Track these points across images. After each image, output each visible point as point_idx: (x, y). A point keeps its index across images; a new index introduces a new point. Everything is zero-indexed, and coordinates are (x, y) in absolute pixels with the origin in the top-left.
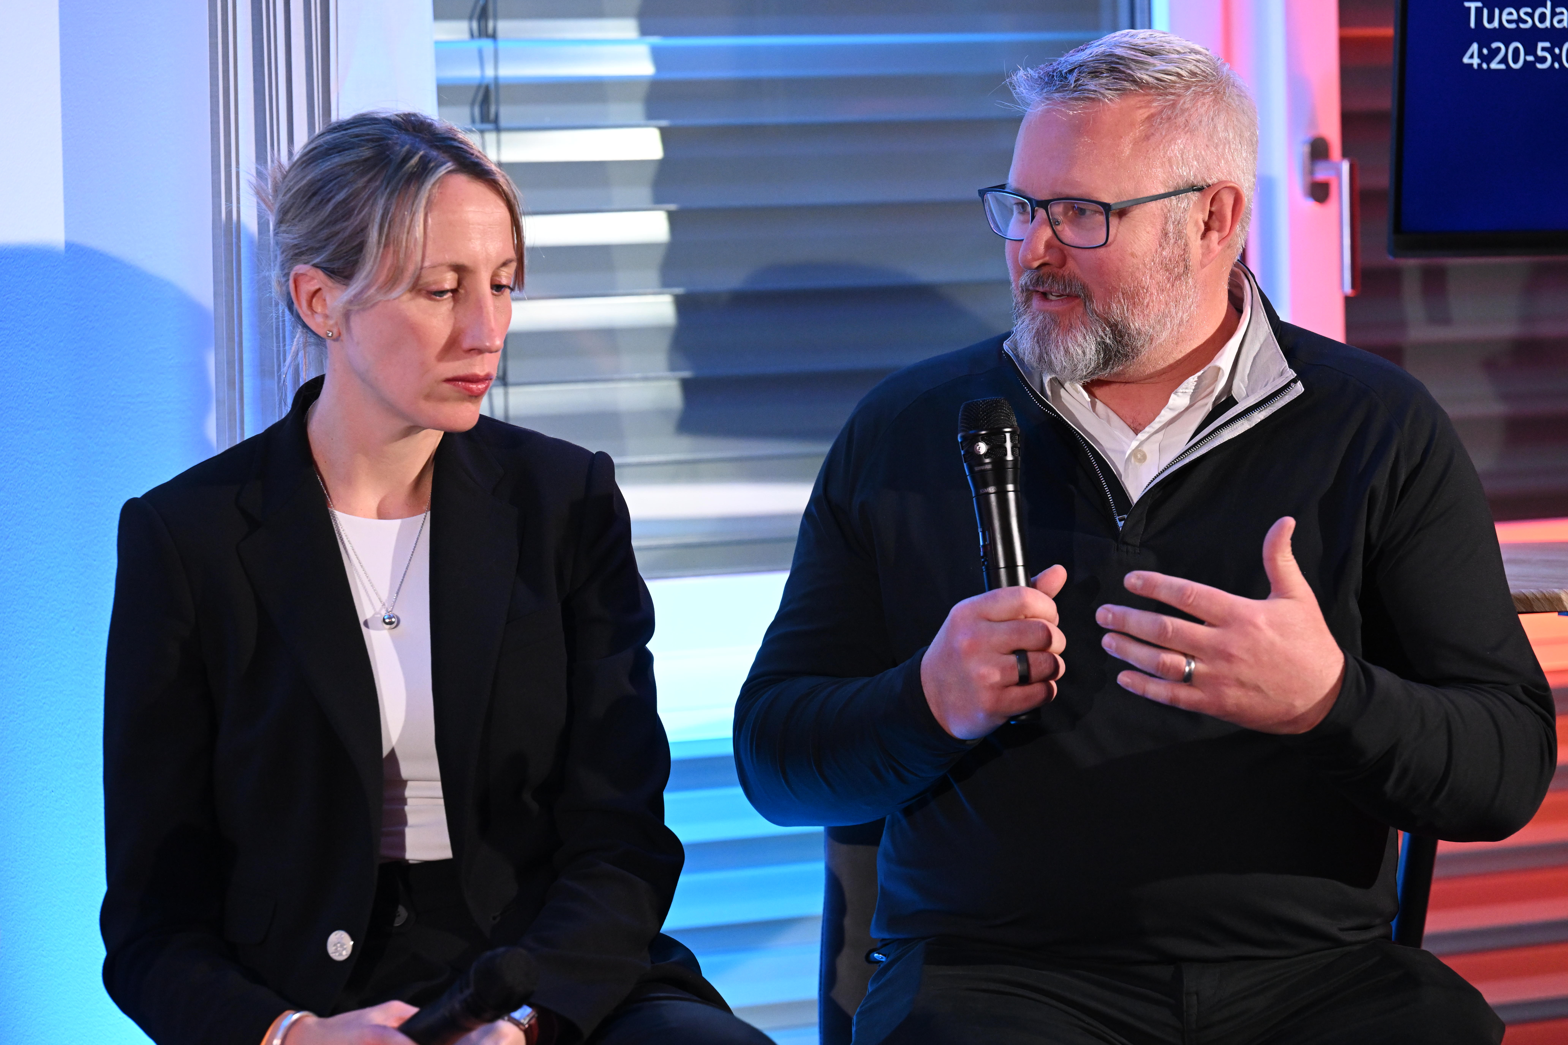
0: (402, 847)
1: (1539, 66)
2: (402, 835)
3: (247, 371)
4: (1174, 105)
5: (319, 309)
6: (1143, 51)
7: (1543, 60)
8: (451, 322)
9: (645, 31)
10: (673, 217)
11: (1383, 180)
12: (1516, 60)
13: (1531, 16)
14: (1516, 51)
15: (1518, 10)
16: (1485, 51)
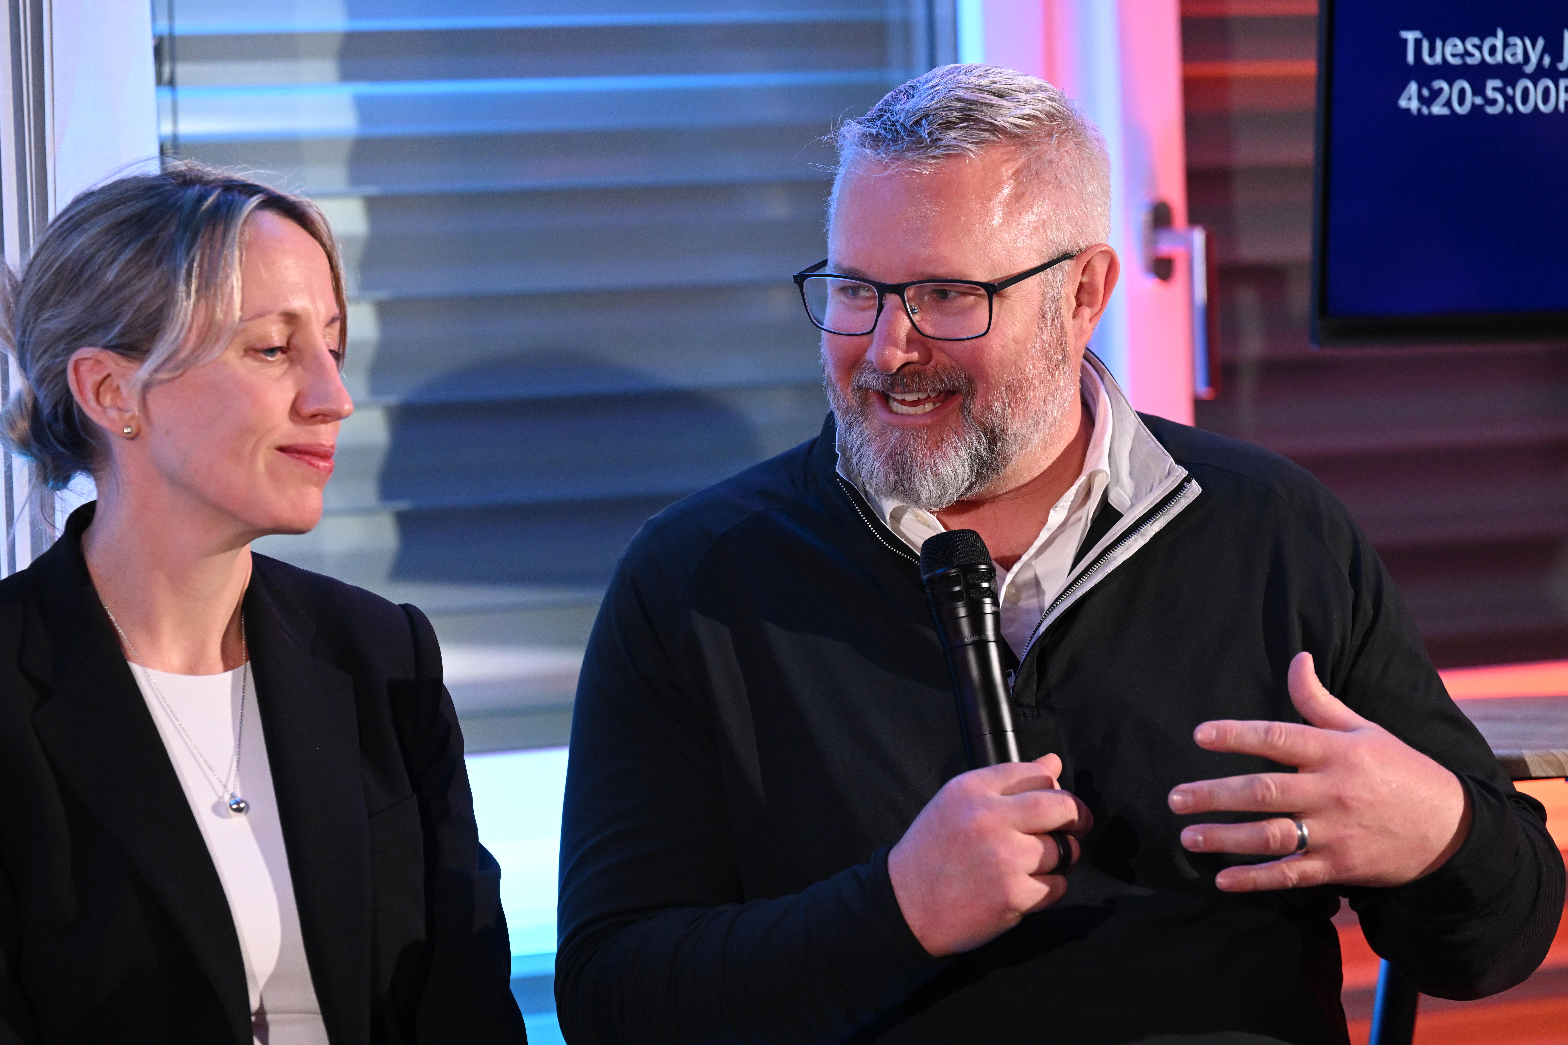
1: (1490, 110)
4: (1039, 158)
6: (990, 93)
7: (1493, 103)
12: (1462, 104)
13: (1479, 48)
14: (1462, 93)
15: (1463, 42)
16: (1426, 92)
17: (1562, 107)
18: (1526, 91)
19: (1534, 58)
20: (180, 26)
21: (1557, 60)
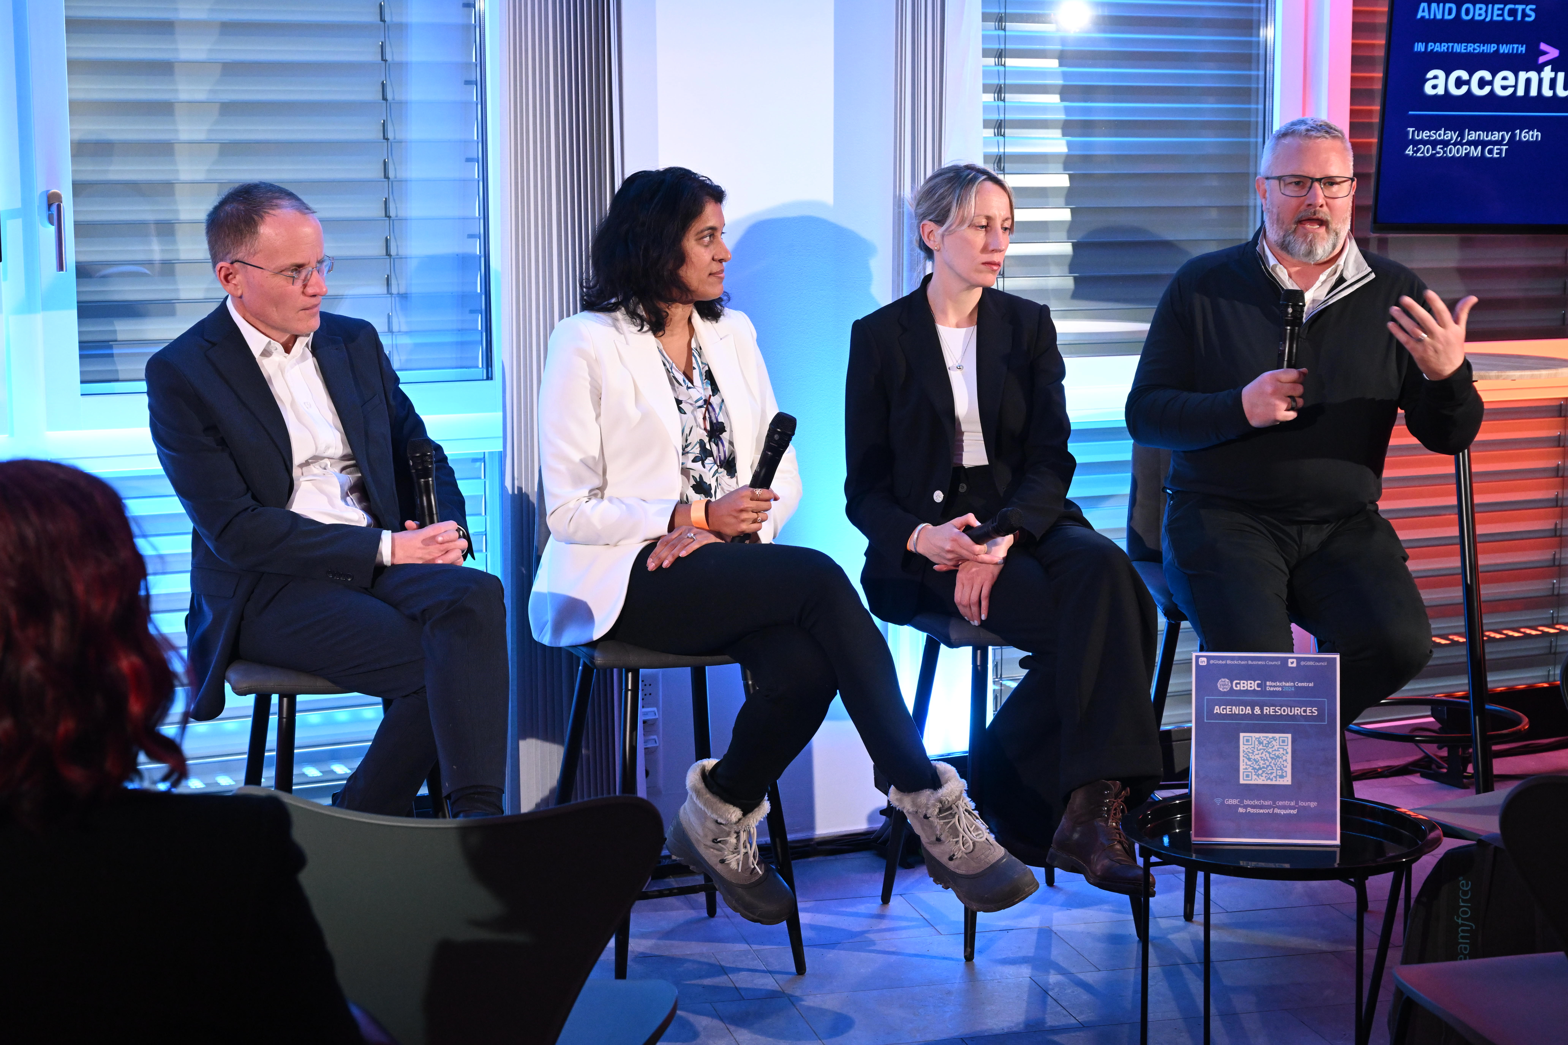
0: (962, 460)
1: (1438, 155)
2: (962, 455)
3: (905, 269)
5: (932, 239)
7: (1439, 153)
8: (984, 240)
9: (1064, 135)
10: (1072, 210)
11: (1369, 201)
12: (1428, 153)
13: (1435, 134)
14: (1428, 149)
15: (1430, 132)
16: (1415, 149)
17: (1463, 155)
18: (1451, 150)
19: (1455, 138)
20: (1008, 117)
21: (1462, 139)
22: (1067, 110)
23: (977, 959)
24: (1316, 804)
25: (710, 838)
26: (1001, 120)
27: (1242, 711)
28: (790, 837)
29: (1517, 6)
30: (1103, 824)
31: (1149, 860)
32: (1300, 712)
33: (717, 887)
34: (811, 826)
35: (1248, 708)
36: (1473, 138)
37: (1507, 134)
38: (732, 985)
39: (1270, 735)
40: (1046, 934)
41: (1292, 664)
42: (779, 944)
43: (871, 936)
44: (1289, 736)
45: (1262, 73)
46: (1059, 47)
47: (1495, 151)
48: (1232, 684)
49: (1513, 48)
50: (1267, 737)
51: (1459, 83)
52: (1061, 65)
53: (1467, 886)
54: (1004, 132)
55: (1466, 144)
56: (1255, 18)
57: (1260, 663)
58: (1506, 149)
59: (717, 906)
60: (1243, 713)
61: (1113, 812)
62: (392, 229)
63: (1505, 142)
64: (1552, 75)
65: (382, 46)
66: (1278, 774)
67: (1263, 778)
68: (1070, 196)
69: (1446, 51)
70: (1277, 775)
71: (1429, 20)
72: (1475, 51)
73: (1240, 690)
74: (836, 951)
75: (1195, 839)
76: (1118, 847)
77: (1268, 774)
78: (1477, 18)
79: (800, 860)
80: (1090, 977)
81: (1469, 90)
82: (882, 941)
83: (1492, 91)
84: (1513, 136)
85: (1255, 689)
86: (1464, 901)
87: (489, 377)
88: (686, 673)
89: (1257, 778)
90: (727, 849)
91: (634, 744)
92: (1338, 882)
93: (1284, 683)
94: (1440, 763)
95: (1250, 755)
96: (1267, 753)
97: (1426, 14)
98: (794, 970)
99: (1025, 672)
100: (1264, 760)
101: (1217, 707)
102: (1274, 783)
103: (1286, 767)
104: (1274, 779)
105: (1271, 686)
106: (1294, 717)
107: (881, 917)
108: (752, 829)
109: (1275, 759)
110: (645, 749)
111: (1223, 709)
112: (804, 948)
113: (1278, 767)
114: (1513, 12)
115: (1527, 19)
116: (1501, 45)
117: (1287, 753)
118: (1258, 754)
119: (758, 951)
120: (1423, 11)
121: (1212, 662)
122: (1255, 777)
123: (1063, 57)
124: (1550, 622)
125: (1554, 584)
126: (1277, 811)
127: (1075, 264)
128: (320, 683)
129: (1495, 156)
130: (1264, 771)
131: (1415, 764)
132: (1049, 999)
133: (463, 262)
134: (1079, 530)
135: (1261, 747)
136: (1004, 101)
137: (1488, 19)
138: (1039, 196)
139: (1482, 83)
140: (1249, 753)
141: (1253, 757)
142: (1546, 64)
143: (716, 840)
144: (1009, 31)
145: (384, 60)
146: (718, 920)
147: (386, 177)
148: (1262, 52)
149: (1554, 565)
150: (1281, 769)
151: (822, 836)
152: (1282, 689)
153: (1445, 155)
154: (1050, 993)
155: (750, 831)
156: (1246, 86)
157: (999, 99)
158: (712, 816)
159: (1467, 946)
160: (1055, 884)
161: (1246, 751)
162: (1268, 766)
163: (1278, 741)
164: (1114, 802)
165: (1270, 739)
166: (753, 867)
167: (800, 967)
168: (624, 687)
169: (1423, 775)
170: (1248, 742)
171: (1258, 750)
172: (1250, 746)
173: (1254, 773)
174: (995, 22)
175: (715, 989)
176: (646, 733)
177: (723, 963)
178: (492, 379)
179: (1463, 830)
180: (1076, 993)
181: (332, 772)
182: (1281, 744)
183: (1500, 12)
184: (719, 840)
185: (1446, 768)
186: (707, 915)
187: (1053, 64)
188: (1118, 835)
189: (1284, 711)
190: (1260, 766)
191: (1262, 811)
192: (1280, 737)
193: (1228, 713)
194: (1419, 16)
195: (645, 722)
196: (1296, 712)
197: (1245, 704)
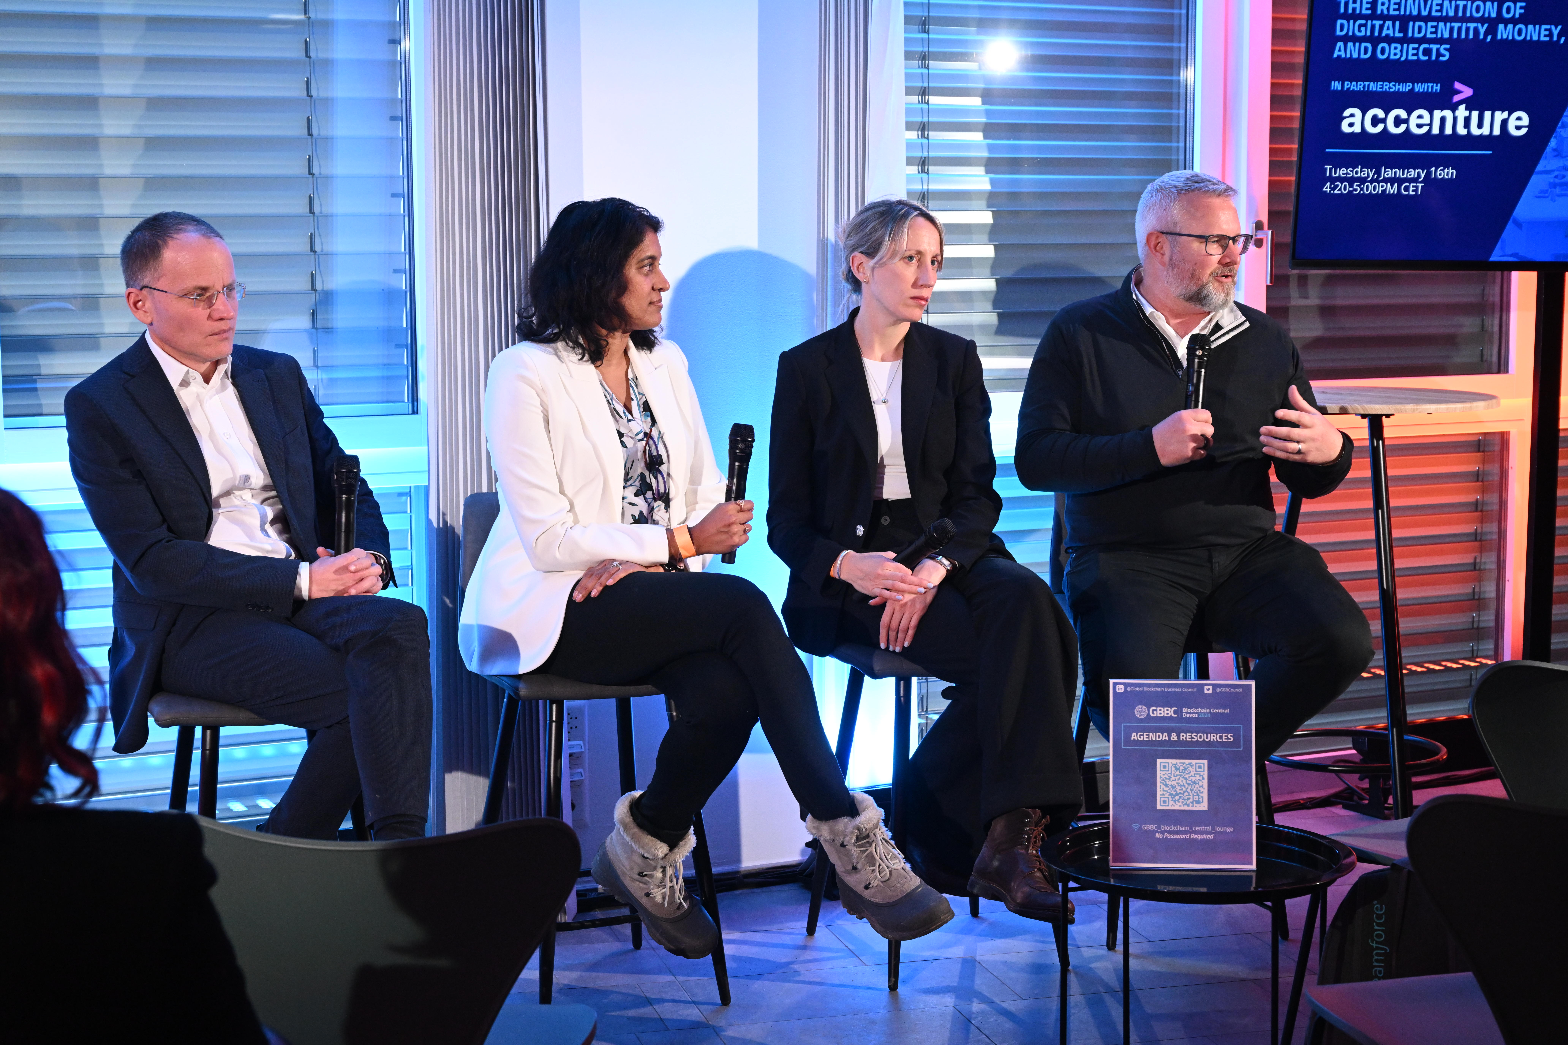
0: (882, 493)
1: (1354, 192)
2: (882, 488)
3: (829, 304)
5: (861, 271)
7: (1356, 190)
8: (915, 274)
9: (987, 172)
10: (996, 247)
11: (1288, 239)
12: (1345, 190)
13: (1352, 172)
14: (1345, 186)
15: (1347, 169)
16: (1333, 186)
17: (1380, 192)
18: (1367, 187)
19: (1371, 175)
20: (931, 154)
21: (1379, 176)
22: (990, 148)
23: (901, 989)
24: (1232, 829)
25: (636, 871)
26: (925, 158)
27: (1159, 737)
28: (715, 870)
29: (1432, 46)
30: (1023, 851)
31: (1067, 885)
32: (1216, 738)
33: (641, 918)
34: (738, 860)
35: (1165, 734)
36: (1390, 176)
37: (1423, 172)
38: (657, 1016)
39: (1187, 761)
40: (969, 964)
41: (1208, 690)
42: (705, 975)
43: (796, 967)
44: (1206, 762)
45: (1182, 112)
46: (982, 86)
47: (1411, 188)
48: (1149, 711)
49: (1428, 87)
50: (1184, 763)
51: (1375, 121)
52: (984, 103)
53: (1381, 910)
54: (928, 170)
55: (1382, 181)
56: (1175, 57)
57: (1176, 690)
58: (1422, 186)
59: (643, 937)
60: (1160, 739)
61: (1033, 840)
62: (317, 264)
63: (1420, 180)
64: (1467, 113)
65: (307, 82)
66: (1195, 799)
67: (1180, 804)
68: (994, 232)
69: (1362, 89)
70: (1193, 801)
71: (1345, 58)
72: (1391, 90)
73: (1157, 717)
74: (760, 982)
75: (1113, 865)
76: (1038, 874)
77: (1185, 800)
78: (1392, 57)
79: (725, 893)
80: (1013, 1006)
81: (1385, 128)
82: (806, 972)
83: (1408, 129)
84: (1428, 174)
85: (1171, 716)
86: (1378, 924)
87: (415, 412)
88: (611, 704)
89: (1174, 803)
90: (652, 883)
91: (558, 775)
92: (1253, 906)
93: (1200, 710)
94: (1361, 795)
95: (1167, 780)
96: (1183, 779)
97: (1342, 54)
98: (719, 1000)
99: (948, 702)
100: (1181, 786)
101: (1134, 734)
102: (1190, 808)
103: (1202, 793)
104: (1191, 805)
105: (1187, 713)
106: (1210, 744)
107: (804, 948)
108: (678, 864)
109: (1192, 785)
110: (571, 782)
111: (1140, 735)
112: (729, 979)
113: (1195, 793)
114: (1427, 52)
115: (1441, 58)
116: (1416, 84)
117: (1203, 779)
118: (1175, 780)
119: (683, 982)
120: (1340, 50)
121: (1129, 689)
122: (1171, 803)
123: (987, 95)
124: (1470, 655)
125: (1473, 617)
126: (1193, 836)
127: (998, 300)
128: (244, 715)
129: (1411, 193)
130: (1180, 797)
131: (1336, 795)
132: (972, 1027)
133: (390, 297)
134: (1001, 562)
135: (1178, 773)
136: (927, 138)
137: (1403, 59)
138: (964, 232)
139: (1398, 122)
140: (1166, 779)
141: (1170, 783)
142: (1460, 102)
143: (642, 873)
144: (932, 69)
145: (309, 95)
146: (644, 951)
147: (312, 212)
148: (1182, 91)
149: (1473, 599)
150: (1198, 795)
151: (748, 869)
152: (1198, 715)
153: (1362, 192)
154: (973, 1022)
155: (676, 865)
156: (1168, 124)
157: (923, 136)
158: (639, 850)
159: (1382, 969)
160: (979, 915)
161: (1163, 777)
162: (1184, 792)
163: (1194, 767)
164: (1034, 830)
165: (1187, 765)
166: (679, 901)
167: (725, 999)
168: (548, 719)
169: (1345, 807)
170: (1165, 768)
171: (1174, 776)
172: (1167, 772)
173: (1170, 799)
174: (919, 60)
175: (640, 1020)
176: (572, 766)
177: (648, 995)
178: (417, 413)
179: (1376, 855)
180: (999, 1021)
181: (258, 806)
182: (1197, 770)
183: (1415, 52)
184: (645, 873)
185: (1367, 800)
186: (633, 948)
187: (976, 102)
188: (1038, 863)
189: (1200, 737)
190: (1177, 791)
191: (1178, 837)
192: (1196, 763)
193: (1145, 739)
194: (1335, 56)
195: (571, 755)
196: (1212, 738)
197: (1162, 730)
